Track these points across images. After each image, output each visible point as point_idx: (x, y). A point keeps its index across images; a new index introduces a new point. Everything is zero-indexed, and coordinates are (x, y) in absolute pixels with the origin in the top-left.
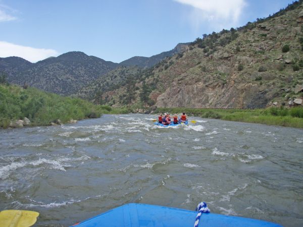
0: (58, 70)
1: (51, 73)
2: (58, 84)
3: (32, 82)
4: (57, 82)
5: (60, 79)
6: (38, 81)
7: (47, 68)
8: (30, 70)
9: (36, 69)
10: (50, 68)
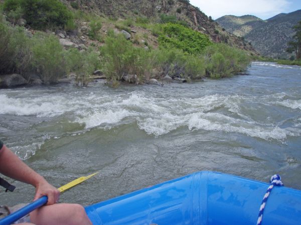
0: (286, 29)
1: (281, 31)
2: (286, 41)
3: (264, 39)
4: (285, 39)
5: (288, 36)
6: (270, 37)
7: (277, 26)
8: (262, 28)
9: (268, 28)
10: (280, 27)
